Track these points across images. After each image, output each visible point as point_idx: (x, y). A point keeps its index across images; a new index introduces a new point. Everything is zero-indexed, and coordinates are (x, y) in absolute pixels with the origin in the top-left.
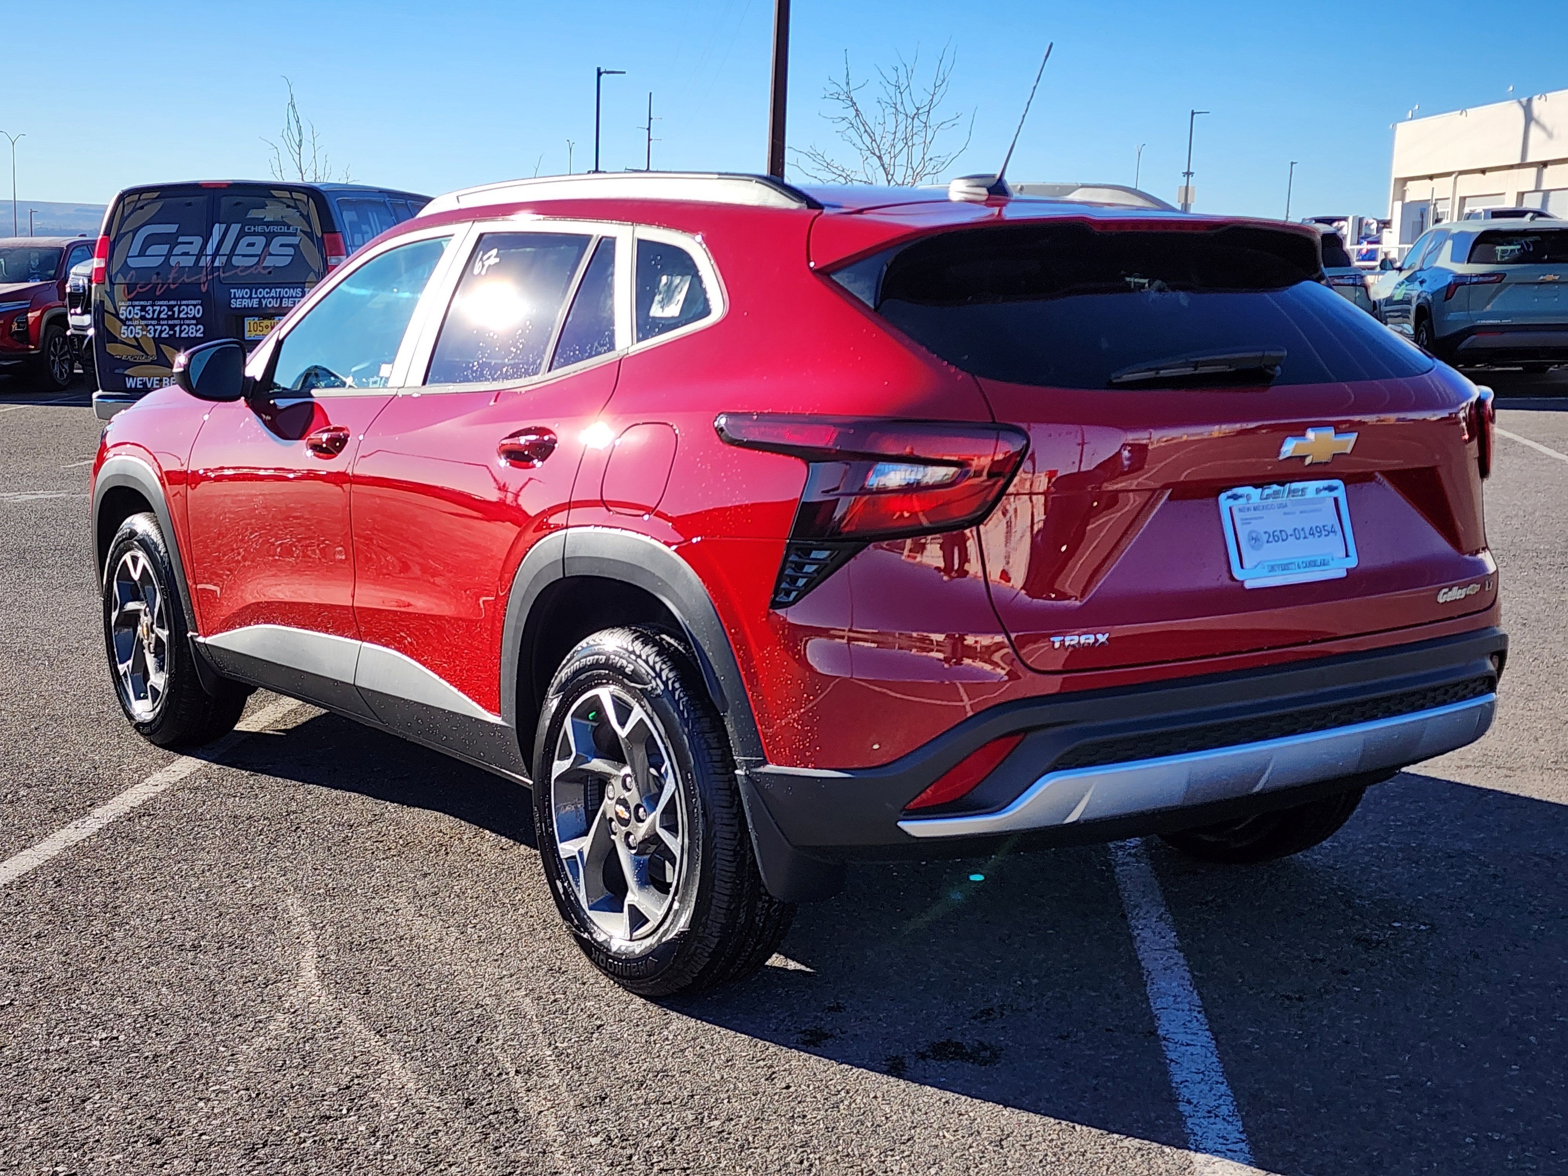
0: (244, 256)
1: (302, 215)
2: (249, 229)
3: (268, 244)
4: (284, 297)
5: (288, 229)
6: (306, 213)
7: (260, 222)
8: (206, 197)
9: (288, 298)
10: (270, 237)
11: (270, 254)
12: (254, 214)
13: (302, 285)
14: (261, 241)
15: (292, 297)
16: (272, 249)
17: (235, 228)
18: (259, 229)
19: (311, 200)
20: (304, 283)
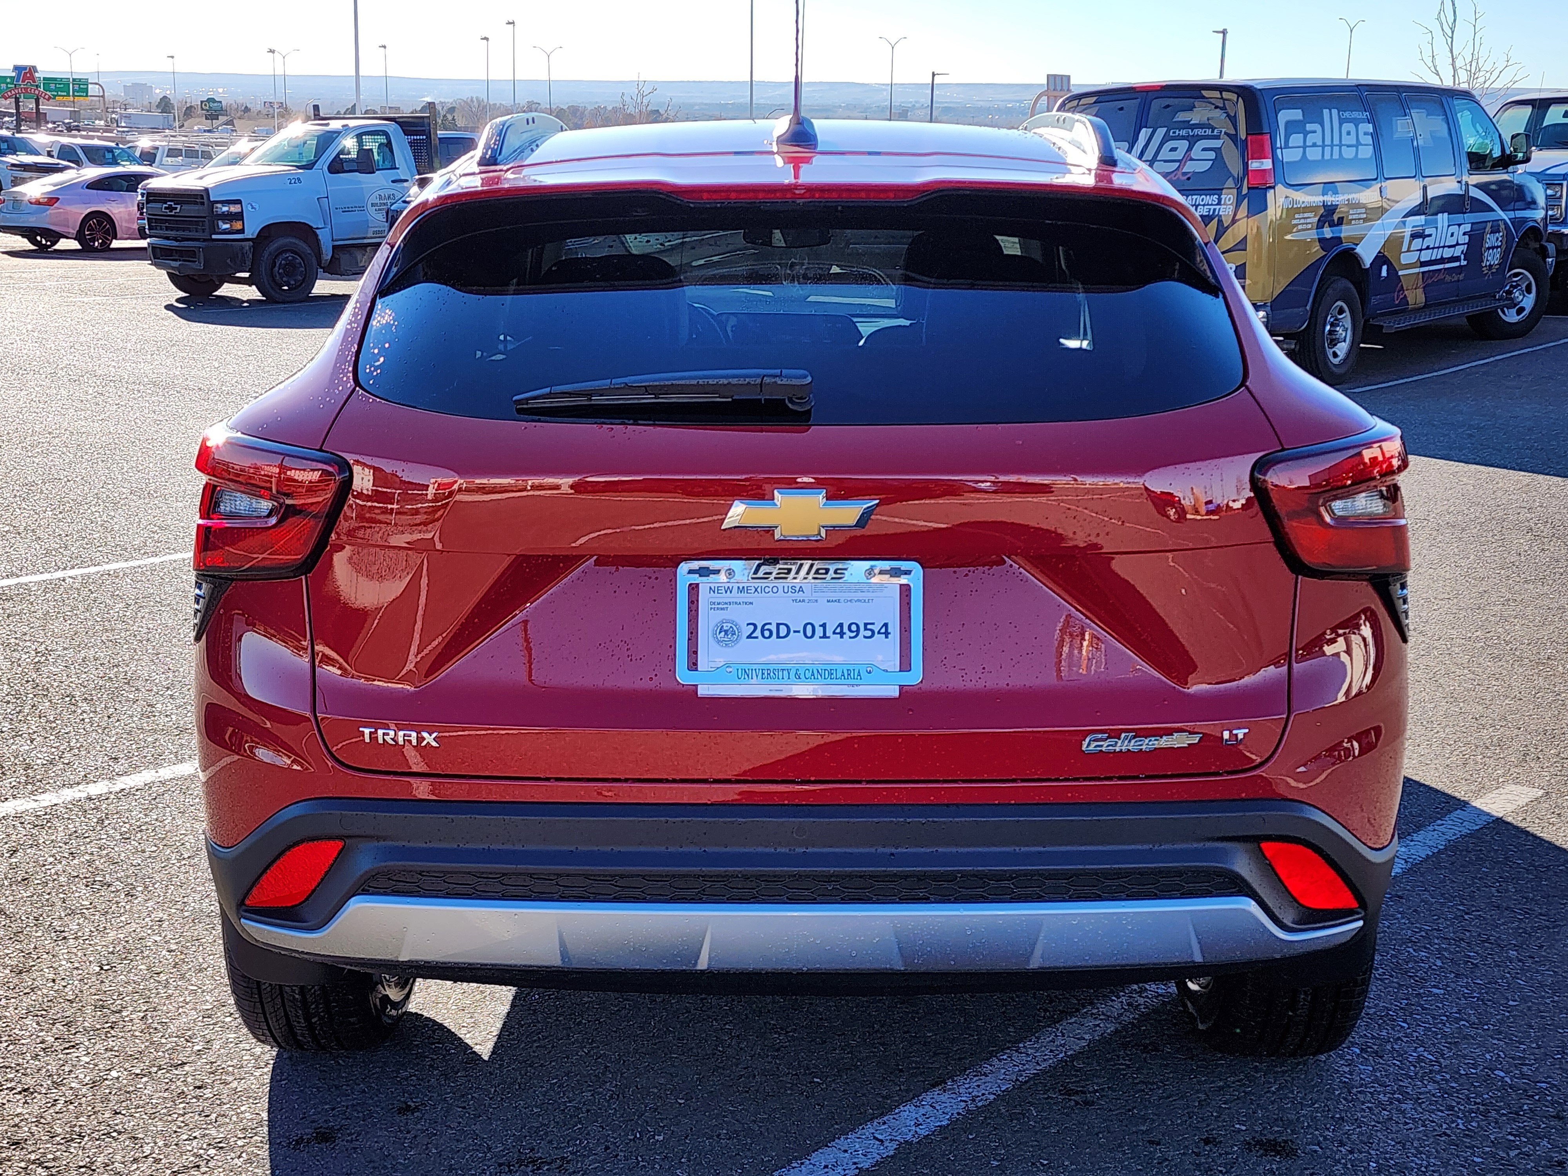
0: (1165, 161)
1: (1228, 116)
2: (1174, 133)
3: (1190, 149)
4: (1199, 205)
5: (1213, 132)
6: (1233, 115)
7: (1186, 125)
8: (1139, 100)
9: (1204, 205)
10: (1192, 141)
11: (1192, 159)
12: (1181, 117)
13: (1218, 192)
14: (1183, 145)
15: (1208, 205)
16: (1194, 154)
17: (1161, 132)
18: (1183, 132)
19: (1240, 99)
20: (1222, 189)
